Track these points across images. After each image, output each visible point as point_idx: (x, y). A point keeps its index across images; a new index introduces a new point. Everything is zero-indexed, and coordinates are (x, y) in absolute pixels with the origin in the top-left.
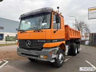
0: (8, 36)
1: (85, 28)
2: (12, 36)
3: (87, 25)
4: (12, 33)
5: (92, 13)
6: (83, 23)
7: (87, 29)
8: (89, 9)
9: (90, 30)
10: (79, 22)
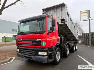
1: (78, 28)
2: (9, 37)
4: (8, 34)
5: (83, 16)
6: (77, 24)
7: (80, 30)
8: (81, 12)
9: (83, 30)
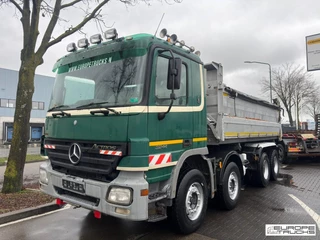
1: (306, 95)
6: (300, 80)
10: (284, 78)
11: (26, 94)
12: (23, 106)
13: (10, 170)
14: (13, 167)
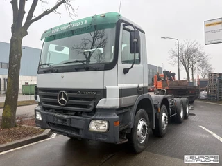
0: (27, 83)
1: (198, 61)
2: (35, 84)
3: (205, 55)
4: (34, 78)
5: (212, 32)
6: (195, 51)
7: (204, 64)
8: (206, 23)
10: (185, 49)
11: (16, 57)
12: (15, 66)
13: (6, 112)
14: (9, 110)
